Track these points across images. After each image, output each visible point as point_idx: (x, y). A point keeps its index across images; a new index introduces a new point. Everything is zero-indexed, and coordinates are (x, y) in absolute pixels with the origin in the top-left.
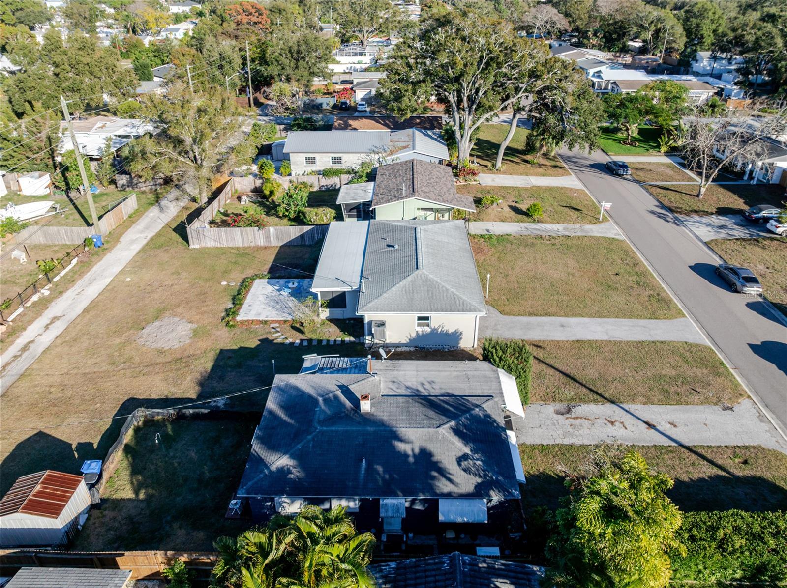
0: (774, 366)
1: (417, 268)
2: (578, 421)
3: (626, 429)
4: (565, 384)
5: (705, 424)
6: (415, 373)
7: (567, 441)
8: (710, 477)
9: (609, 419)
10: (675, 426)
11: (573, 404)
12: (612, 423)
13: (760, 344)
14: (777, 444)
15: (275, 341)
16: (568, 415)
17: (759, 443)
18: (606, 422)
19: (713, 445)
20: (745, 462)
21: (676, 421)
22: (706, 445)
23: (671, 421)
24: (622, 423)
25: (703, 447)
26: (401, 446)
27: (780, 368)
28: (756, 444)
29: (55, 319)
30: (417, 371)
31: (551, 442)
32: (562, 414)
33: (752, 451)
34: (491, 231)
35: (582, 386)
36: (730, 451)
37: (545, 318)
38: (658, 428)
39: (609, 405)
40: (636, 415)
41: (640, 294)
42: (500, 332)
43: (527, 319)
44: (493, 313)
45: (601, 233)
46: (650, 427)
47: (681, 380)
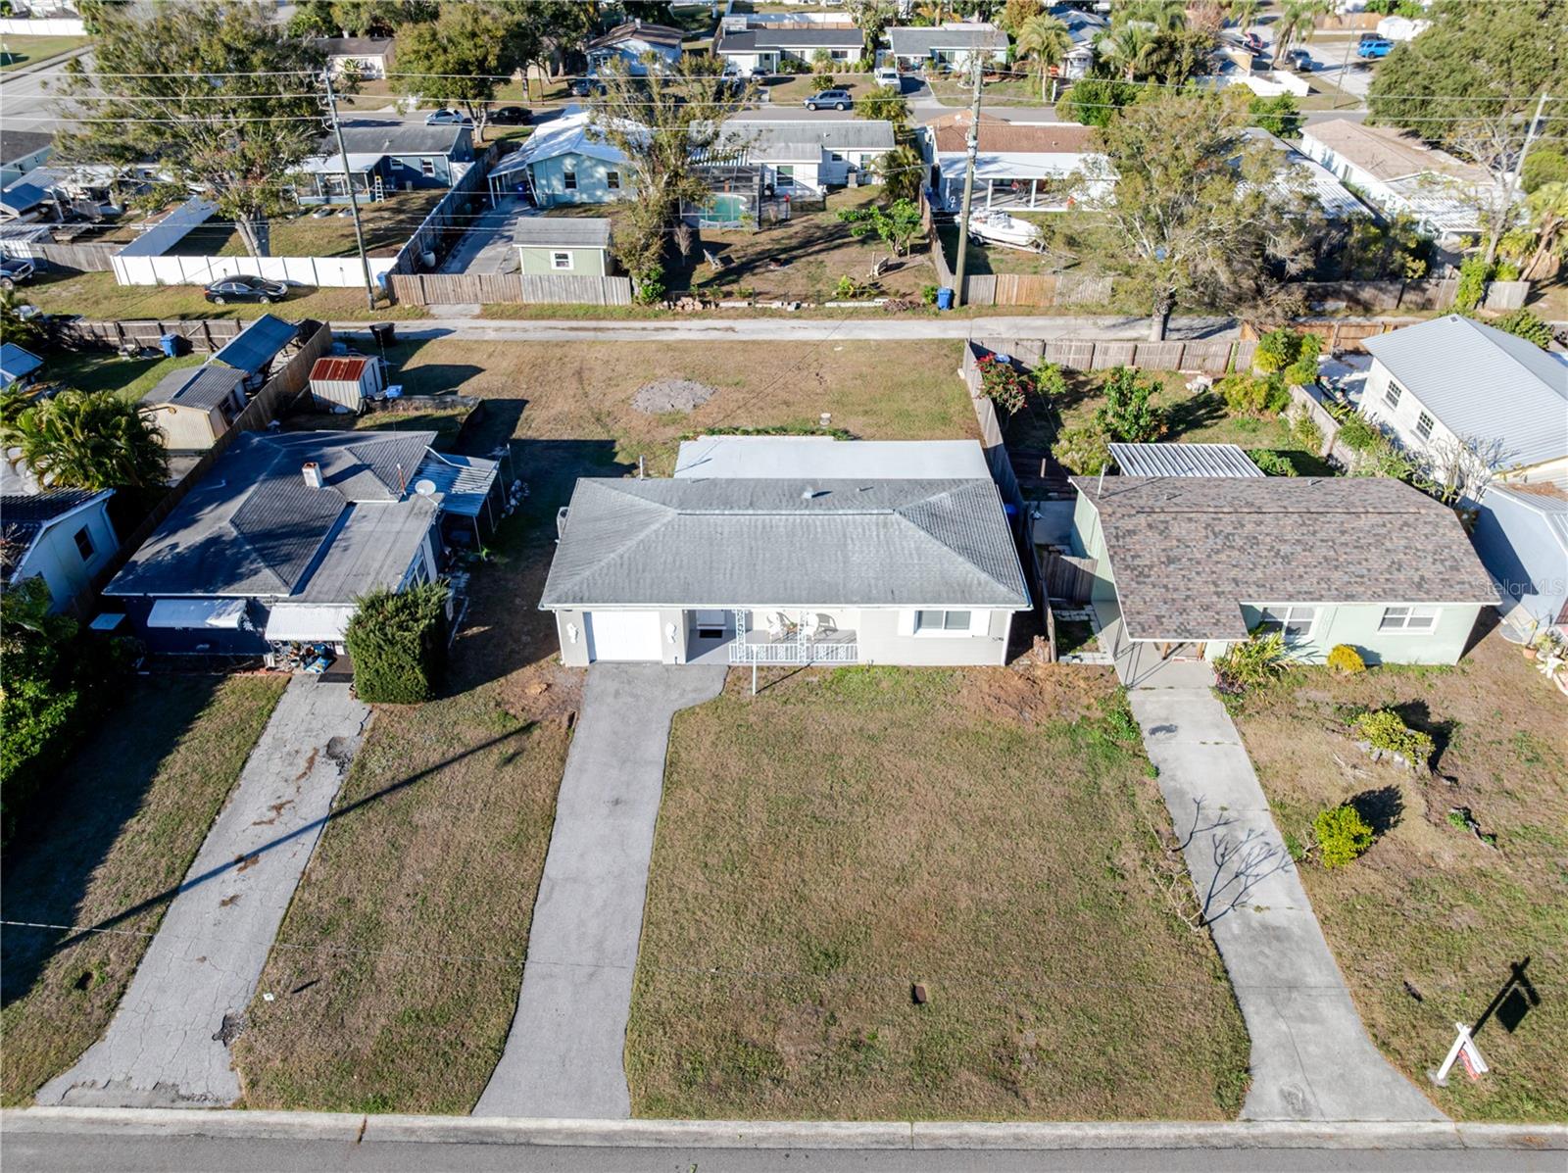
2: (302, 764)
3: (255, 824)
4: (410, 767)
5: (204, 959)
6: (397, 530)
7: (266, 739)
8: (80, 909)
9: (288, 806)
10: (224, 903)
11: (351, 765)
12: (278, 808)
14: (89, 1079)
16: (323, 752)
17: (108, 1041)
18: (284, 800)
19: (150, 950)
20: (82, 983)
21: (233, 911)
22: (156, 938)
23: (240, 902)
24: (271, 822)
25: (154, 930)
28: (109, 1032)
31: (273, 722)
32: (328, 746)
33: (98, 1013)
34: (1160, 735)
35: (394, 788)
36: (121, 973)
37: (654, 777)
38: (233, 872)
39: (324, 813)
40: (280, 847)
41: (778, 1024)
42: (610, 700)
43: (655, 748)
44: (682, 695)
45: (1291, 1049)
46: (240, 859)
47: (354, 978)
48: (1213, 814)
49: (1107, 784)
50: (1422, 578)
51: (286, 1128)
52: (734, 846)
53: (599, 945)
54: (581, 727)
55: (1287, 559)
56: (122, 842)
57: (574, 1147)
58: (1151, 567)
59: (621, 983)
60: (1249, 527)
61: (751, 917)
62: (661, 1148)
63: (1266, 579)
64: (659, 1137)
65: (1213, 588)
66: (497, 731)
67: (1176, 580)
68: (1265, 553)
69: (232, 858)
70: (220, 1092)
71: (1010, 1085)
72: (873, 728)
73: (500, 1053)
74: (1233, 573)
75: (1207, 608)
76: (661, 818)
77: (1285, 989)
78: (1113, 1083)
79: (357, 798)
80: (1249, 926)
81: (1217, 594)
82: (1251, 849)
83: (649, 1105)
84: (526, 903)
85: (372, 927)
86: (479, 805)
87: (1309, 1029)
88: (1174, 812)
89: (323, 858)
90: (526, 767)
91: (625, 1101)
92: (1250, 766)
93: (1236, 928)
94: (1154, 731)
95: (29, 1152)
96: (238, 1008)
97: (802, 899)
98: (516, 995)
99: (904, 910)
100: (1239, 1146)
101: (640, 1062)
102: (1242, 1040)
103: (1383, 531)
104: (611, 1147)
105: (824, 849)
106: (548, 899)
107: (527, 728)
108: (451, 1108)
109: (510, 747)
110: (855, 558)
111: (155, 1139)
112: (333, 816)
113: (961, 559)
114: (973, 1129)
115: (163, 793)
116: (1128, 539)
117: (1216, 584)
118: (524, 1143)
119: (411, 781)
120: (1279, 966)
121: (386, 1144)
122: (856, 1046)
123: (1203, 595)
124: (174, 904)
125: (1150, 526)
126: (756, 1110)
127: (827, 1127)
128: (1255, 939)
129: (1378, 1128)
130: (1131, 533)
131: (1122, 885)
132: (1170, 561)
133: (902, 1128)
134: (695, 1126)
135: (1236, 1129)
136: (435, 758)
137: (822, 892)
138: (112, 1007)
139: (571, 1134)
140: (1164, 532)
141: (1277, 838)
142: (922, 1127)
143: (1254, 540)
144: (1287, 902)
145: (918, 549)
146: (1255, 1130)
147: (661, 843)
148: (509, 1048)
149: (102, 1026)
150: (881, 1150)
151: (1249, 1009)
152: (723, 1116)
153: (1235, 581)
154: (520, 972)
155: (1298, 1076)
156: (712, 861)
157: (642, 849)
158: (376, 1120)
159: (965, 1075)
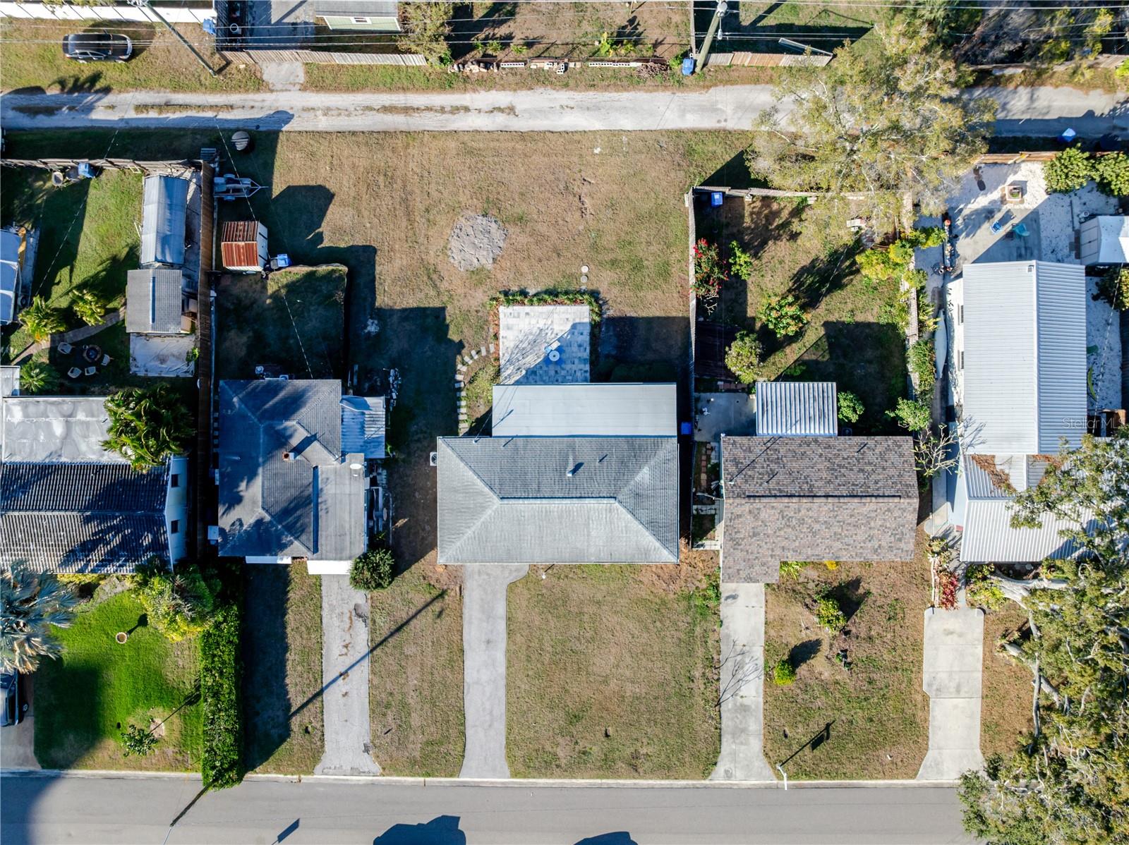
0: (425, 822)
1: (502, 498)
2: (347, 620)
3: (340, 656)
4: (395, 621)
5: (347, 721)
6: (348, 492)
7: (325, 605)
8: (289, 699)
9: (350, 645)
10: (343, 694)
11: (369, 621)
12: (346, 646)
13: (460, 828)
14: (328, 766)
15: (459, 358)
16: (354, 613)
17: (326, 752)
18: (347, 642)
19: (324, 717)
20: (308, 731)
21: (348, 699)
22: (325, 711)
23: (349, 696)
24: (347, 655)
25: (322, 707)
26: (243, 485)
27: (419, 825)
29: (511, 110)
30: (350, 495)
31: (324, 593)
32: (355, 610)
33: (319, 743)
34: (729, 601)
35: (392, 634)
36: (318, 726)
37: (502, 626)
38: (340, 681)
39: (366, 650)
40: (355, 668)
41: (558, 745)
42: (476, 577)
43: (501, 609)
44: (510, 573)
45: (734, 754)
46: (341, 675)
47: (403, 727)
48: (739, 648)
49: (698, 630)
50: (880, 546)
51: (399, 782)
52: (539, 666)
53: (491, 713)
54: (466, 593)
55: (814, 534)
56: (289, 665)
57: (494, 787)
58: (743, 539)
59: (501, 727)
60: (803, 512)
61: (546, 701)
62: (521, 788)
63: (798, 547)
64: (520, 783)
65: (770, 553)
66: (428, 598)
67: (754, 548)
68: (805, 530)
69: (338, 674)
70: (374, 770)
71: (635, 768)
72: (599, 597)
73: (463, 756)
74: (783, 544)
75: (763, 564)
76: (508, 651)
77: (740, 731)
78: (669, 769)
79: (379, 640)
80: (735, 705)
81: (772, 556)
82: (749, 667)
83: (515, 774)
84: (460, 695)
85: (404, 705)
86: (430, 644)
87: (743, 747)
88: (723, 648)
89: (373, 672)
90: (446, 620)
91: (508, 773)
92: (763, 620)
93: (730, 706)
94: (727, 598)
95: (322, 789)
96: (367, 740)
97: (567, 691)
98: (464, 734)
99: (605, 697)
100: (706, 787)
101: (511, 758)
102: (717, 752)
103: (873, 515)
104: (505, 787)
105: (575, 667)
106: (468, 692)
107: (442, 595)
108: (451, 776)
109: (437, 607)
110: (593, 533)
111: (359, 785)
112: (371, 651)
113: (647, 534)
114: (621, 781)
115: (294, 640)
116: (736, 521)
117: (773, 550)
118: (477, 786)
119: (399, 629)
120: (741, 722)
121: (433, 786)
122: (584, 753)
123: (764, 556)
124: (324, 696)
125: (750, 511)
126: (552, 776)
127: (574, 781)
128: (736, 711)
129: (752, 782)
130: (739, 516)
131: (692, 685)
132: (755, 535)
133: (599, 781)
134: (531, 780)
135: (707, 782)
136: (405, 617)
137: (574, 689)
138: (322, 740)
139: (492, 783)
140: (756, 517)
141: (761, 662)
142: (604, 781)
143: (802, 521)
144: (754, 694)
145: (626, 527)
146: (712, 782)
147: (510, 665)
148: (466, 754)
149: (323, 746)
150: (590, 788)
151: (724, 740)
152: (540, 777)
153: (783, 548)
154: (463, 724)
155: (732, 765)
156: (530, 673)
157: (502, 669)
158: (428, 779)
159: (620, 764)
